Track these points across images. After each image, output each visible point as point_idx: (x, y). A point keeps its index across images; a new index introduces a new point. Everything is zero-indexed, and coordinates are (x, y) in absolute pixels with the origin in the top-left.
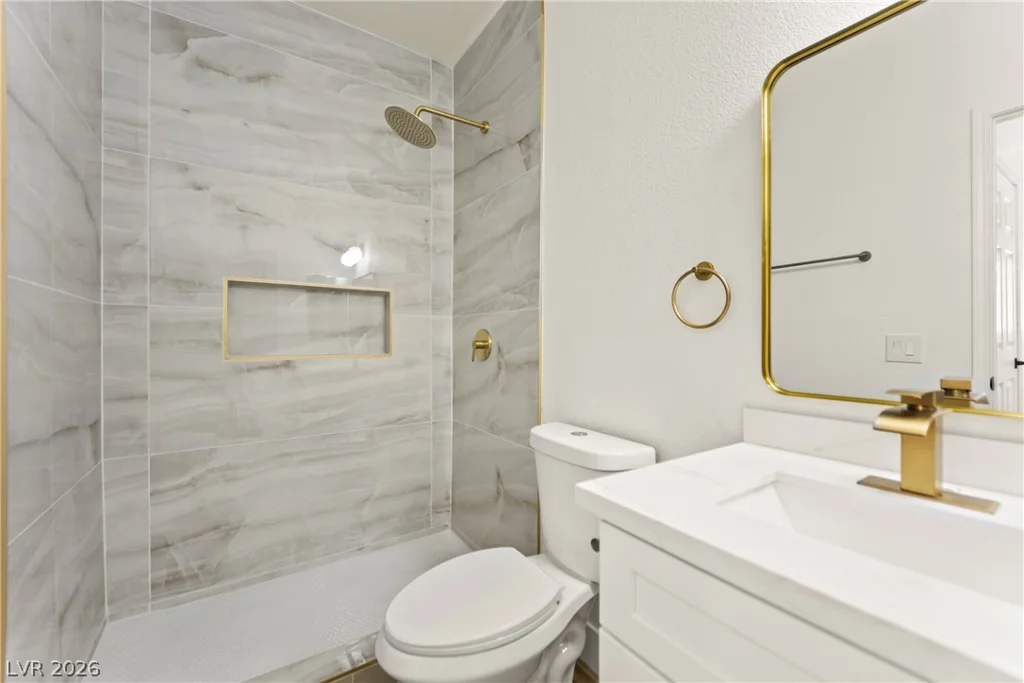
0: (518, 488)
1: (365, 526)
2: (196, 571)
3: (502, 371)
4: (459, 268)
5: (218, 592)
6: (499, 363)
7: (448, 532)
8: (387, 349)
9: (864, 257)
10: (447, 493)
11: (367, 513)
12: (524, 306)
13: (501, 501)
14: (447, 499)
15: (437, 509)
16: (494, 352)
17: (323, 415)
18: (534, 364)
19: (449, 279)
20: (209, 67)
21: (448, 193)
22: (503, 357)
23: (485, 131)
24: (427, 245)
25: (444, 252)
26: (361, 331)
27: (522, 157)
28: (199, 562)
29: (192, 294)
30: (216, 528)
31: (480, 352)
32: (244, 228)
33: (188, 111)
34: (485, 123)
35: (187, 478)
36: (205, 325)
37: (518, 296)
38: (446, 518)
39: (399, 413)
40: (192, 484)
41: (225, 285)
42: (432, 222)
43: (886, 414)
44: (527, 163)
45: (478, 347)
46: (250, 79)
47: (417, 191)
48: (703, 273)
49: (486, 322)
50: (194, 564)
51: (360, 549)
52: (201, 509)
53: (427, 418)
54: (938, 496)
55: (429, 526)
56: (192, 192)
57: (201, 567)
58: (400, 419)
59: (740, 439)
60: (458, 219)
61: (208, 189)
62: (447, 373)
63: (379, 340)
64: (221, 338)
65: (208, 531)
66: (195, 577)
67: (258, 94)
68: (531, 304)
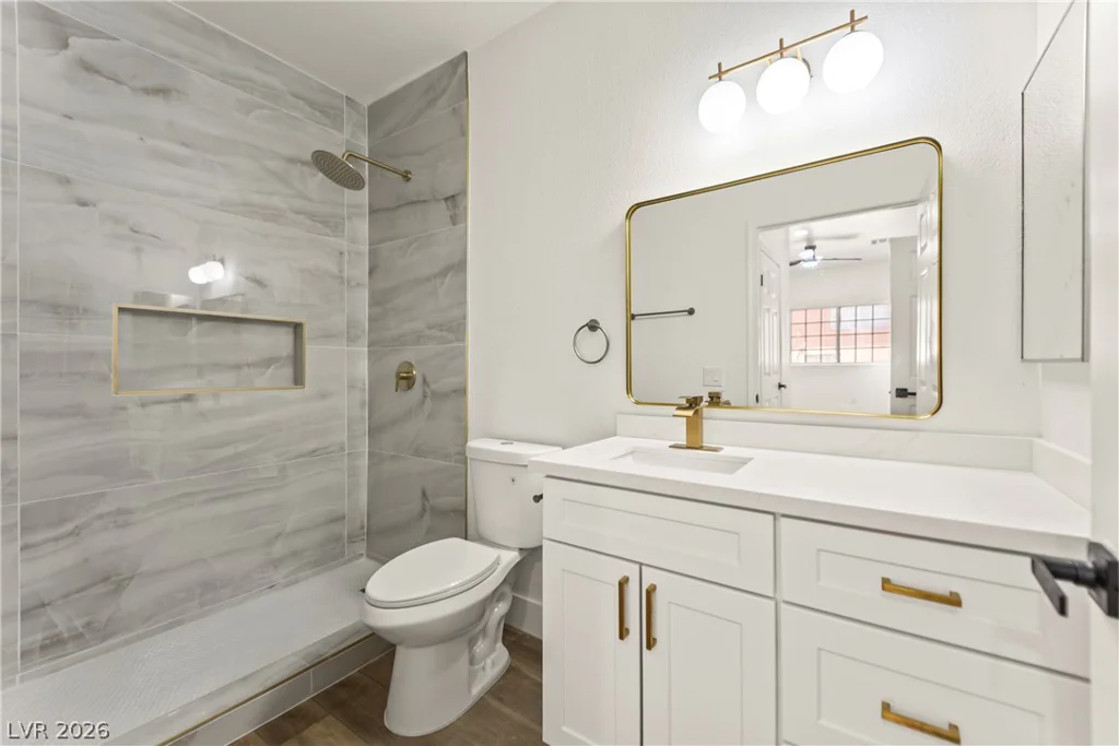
0: (447, 501)
1: (276, 563)
2: (81, 630)
3: (428, 399)
4: (375, 301)
5: (108, 650)
6: (425, 392)
7: (363, 560)
8: (298, 380)
9: (691, 312)
10: (362, 522)
11: (279, 549)
12: (451, 342)
13: (427, 518)
14: (362, 528)
15: (352, 539)
16: (419, 381)
17: (229, 451)
18: (461, 392)
19: (363, 312)
20: (97, 72)
21: (363, 227)
22: (428, 386)
23: (409, 179)
24: (342, 278)
25: (358, 285)
26: (268, 362)
27: (448, 213)
28: (84, 620)
29: (75, 321)
30: (106, 579)
31: (403, 382)
32: (138, 250)
33: (70, 118)
34: (408, 172)
35: (69, 527)
36: (91, 355)
37: (444, 333)
38: (362, 547)
39: (312, 445)
40: (75, 533)
41: (115, 312)
42: (346, 256)
43: (678, 409)
44: (454, 220)
45: (403, 378)
46: (148, 91)
47: (332, 224)
48: (593, 326)
49: (409, 354)
50: (79, 623)
51: (270, 587)
52: (86, 560)
53: (342, 449)
54: (701, 448)
55: (343, 556)
56: (75, 207)
57: (88, 625)
58: (315, 451)
59: (616, 435)
60: (373, 254)
61: (95, 206)
62: (362, 405)
63: (288, 371)
64: (110, 370)
65: (95, 584)
66: (79, 636)
67: (155, 107)
68: (458, 340)
